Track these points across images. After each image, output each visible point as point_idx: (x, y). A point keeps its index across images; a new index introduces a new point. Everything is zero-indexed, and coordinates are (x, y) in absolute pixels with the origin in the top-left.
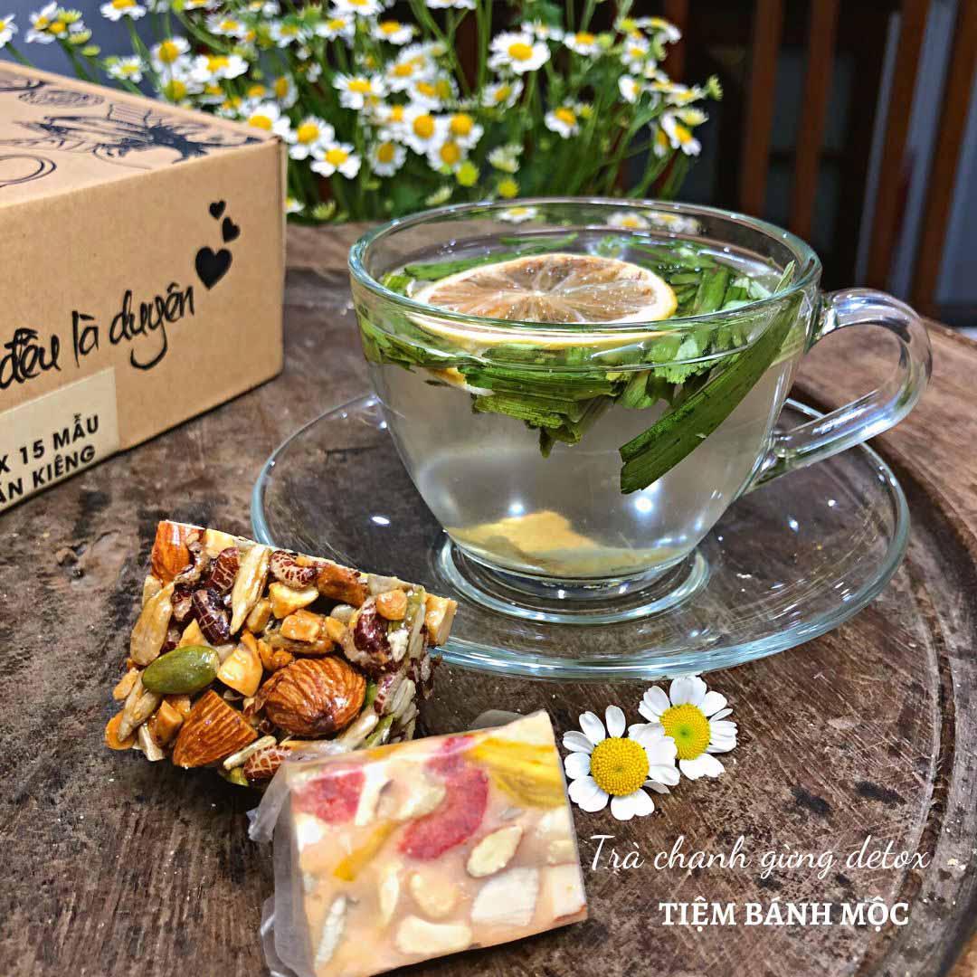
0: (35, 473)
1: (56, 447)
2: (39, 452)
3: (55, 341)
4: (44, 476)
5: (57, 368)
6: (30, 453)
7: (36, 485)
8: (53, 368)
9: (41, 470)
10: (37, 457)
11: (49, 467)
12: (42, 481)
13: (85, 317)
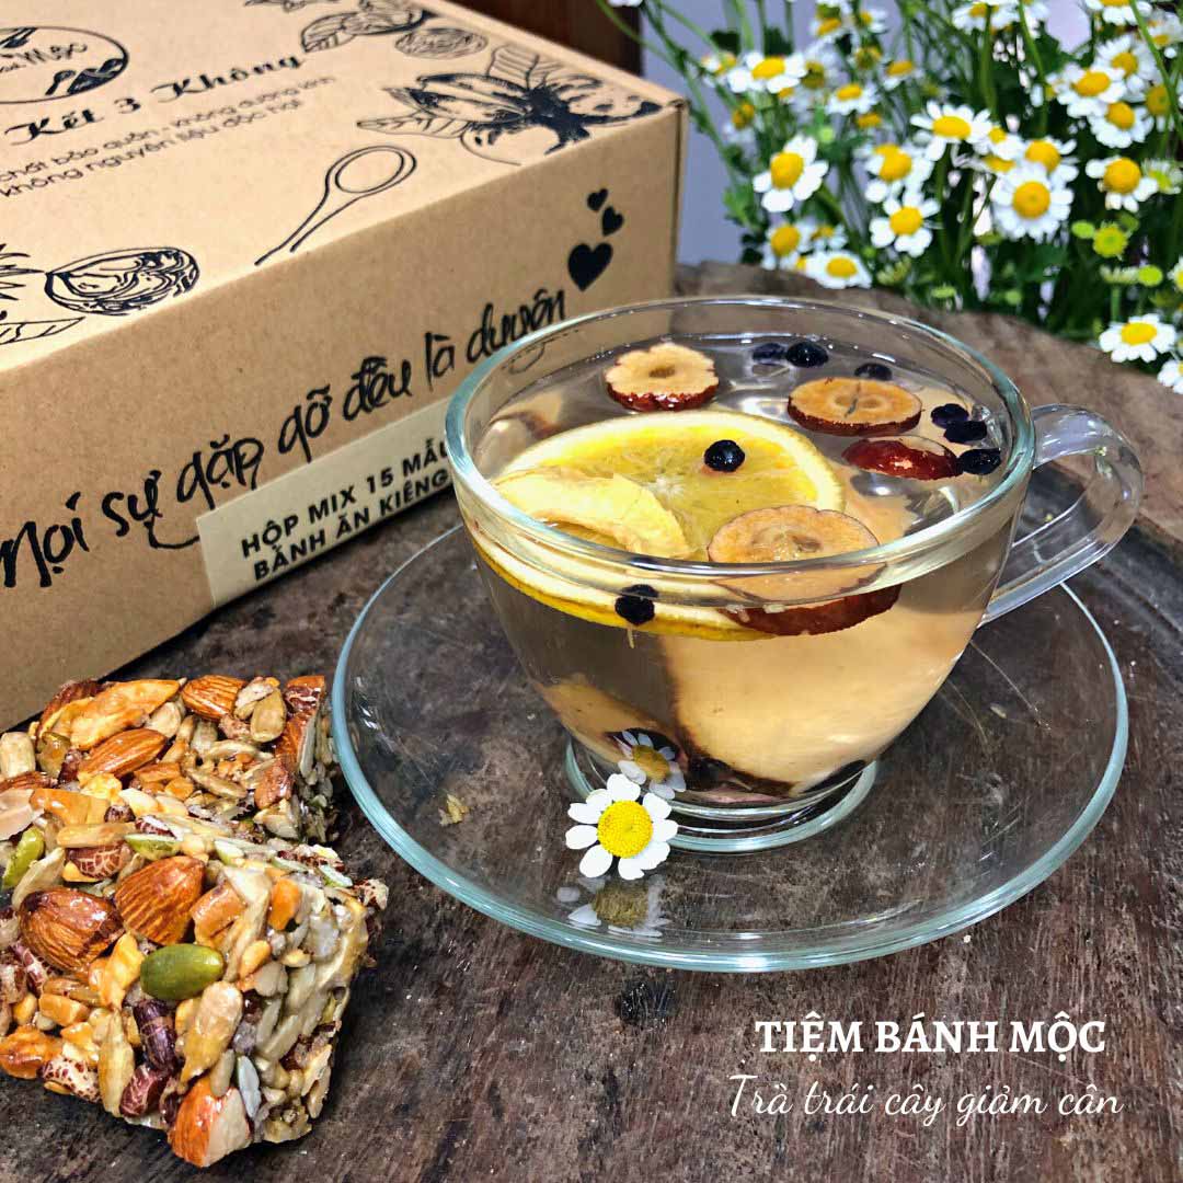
0: (382, 502)
1: (405, 473)
2: (387, 480)
3: (406, 366)
4: (392, 503)
5: (409, 394)
6: (378, 482)
7: (383, 512)
8: (404, 395)
9: (389, 499)
10: (385, 485)
11: (398, 494)
12: (390, 508)
13: (439, 338)
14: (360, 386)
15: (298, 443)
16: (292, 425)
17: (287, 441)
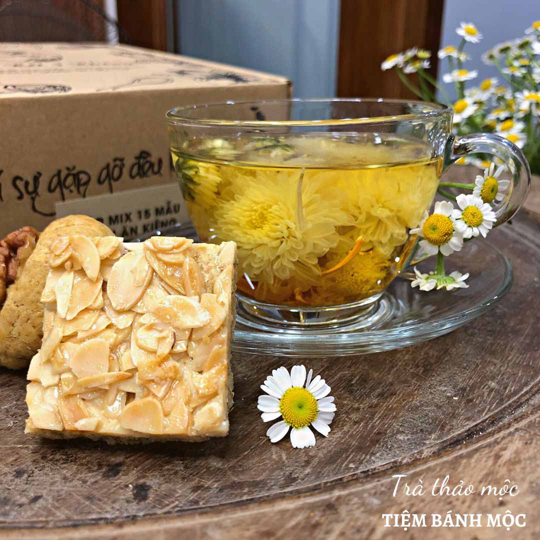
0: (144, 226)
1: (156, 215)
2: (148, 216)
3: (160, 161)
4: (149, 228)
5: (161, 175)
6: (143, 215)
7: (144, 232)
8: (158, 175)
9: (148, 225)
10: (146, 218)
11: (152, 225)
12: (148, 231)
14: (139, 163)
15: (107, 183)
16: (105, 172)
17: (102, 179)
